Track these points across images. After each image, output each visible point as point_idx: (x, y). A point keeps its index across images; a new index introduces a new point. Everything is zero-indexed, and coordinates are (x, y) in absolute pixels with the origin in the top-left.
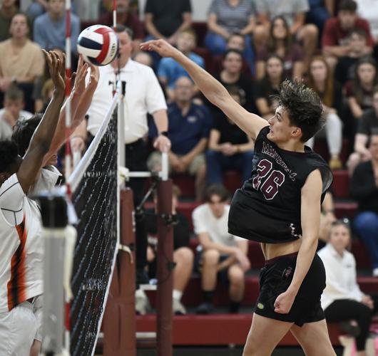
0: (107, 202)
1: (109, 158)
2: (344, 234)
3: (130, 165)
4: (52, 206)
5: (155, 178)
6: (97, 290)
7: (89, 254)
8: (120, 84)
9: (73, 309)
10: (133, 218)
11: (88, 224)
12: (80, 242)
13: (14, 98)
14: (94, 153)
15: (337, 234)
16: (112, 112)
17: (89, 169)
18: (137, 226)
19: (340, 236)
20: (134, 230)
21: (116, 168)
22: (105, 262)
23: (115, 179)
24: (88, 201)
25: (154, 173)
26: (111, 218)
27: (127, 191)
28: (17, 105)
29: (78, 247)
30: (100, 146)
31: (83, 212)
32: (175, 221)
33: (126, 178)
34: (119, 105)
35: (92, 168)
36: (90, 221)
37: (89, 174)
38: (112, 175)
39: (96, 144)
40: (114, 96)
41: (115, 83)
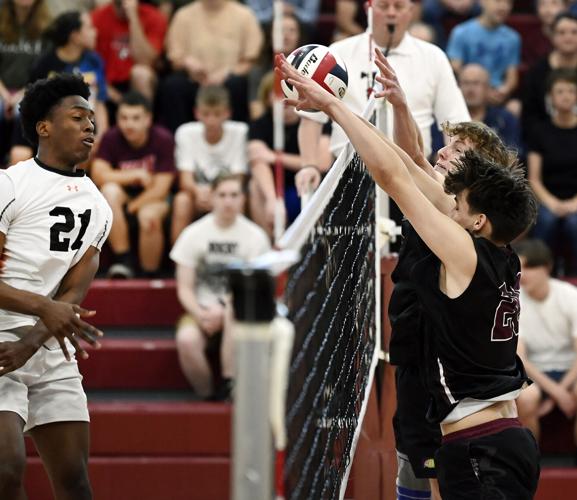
0: (356, 277)
1: (359, 204)
4: (250, 286)
6: (336, 428)
7: (322, 365)
11: (319, 316)
12: (305, 346)
14: (330, 194)
17: (323, 220)
21: (373, 220)
22: (353, 378)
23: (371, 239)
24: (320, 277)
26: (364, 304)
27: (393, 259)
30: (342, 183)
31: (310, 295)
33: (391, 237)
34: (378, 114)
35: (327, 220)
36: (322, 311)
37: (320, 230)
38: (365, 233)
39: (334, 179)
40: (368, 96)
41: (371, 76)
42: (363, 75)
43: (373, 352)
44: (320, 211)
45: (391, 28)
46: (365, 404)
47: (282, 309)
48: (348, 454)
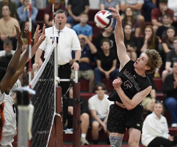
0: (49, 93)
1: (50, 73)
2: (160, 107)
3: (60, 76)
4: (22, 95)
5: (72, 82)
6: (44, 134)
7: (41, 117)
8: (55, 39)
9: (33, 143)
10: (62, 100)
11: (40, 104)
12: (36, 112)
13: (7, 44)
14: (43, 70)
15: (157, 107)
16: (52, 51)
17: (41, 78)
18: (63, 104)
19: (158, 109)
20: (62, 106)
21: (54, 77)
22: (48, 121)
23: (53, 82)
24: (40, 93)
25: (72, 80)
26: (52, 100)
27: (59, 88)
28: (9, 47)
29: (35, 114)
30: (46, 67)
31: (38, 98)
32: (81, 102)
33: (58, 82)
34: (55, 48)
35: (42, 77)
36: (41, 102)
37: (40, 80)
38: (52, 81)
39: (44, 66)
40: (53, 44)
41: (53, 38)
42: (51, 38)
43: (54, 113)
44: (40, 75)
45: (60, 24)
46: (51, 127)
47: (31, 102)
48: (47, 141)
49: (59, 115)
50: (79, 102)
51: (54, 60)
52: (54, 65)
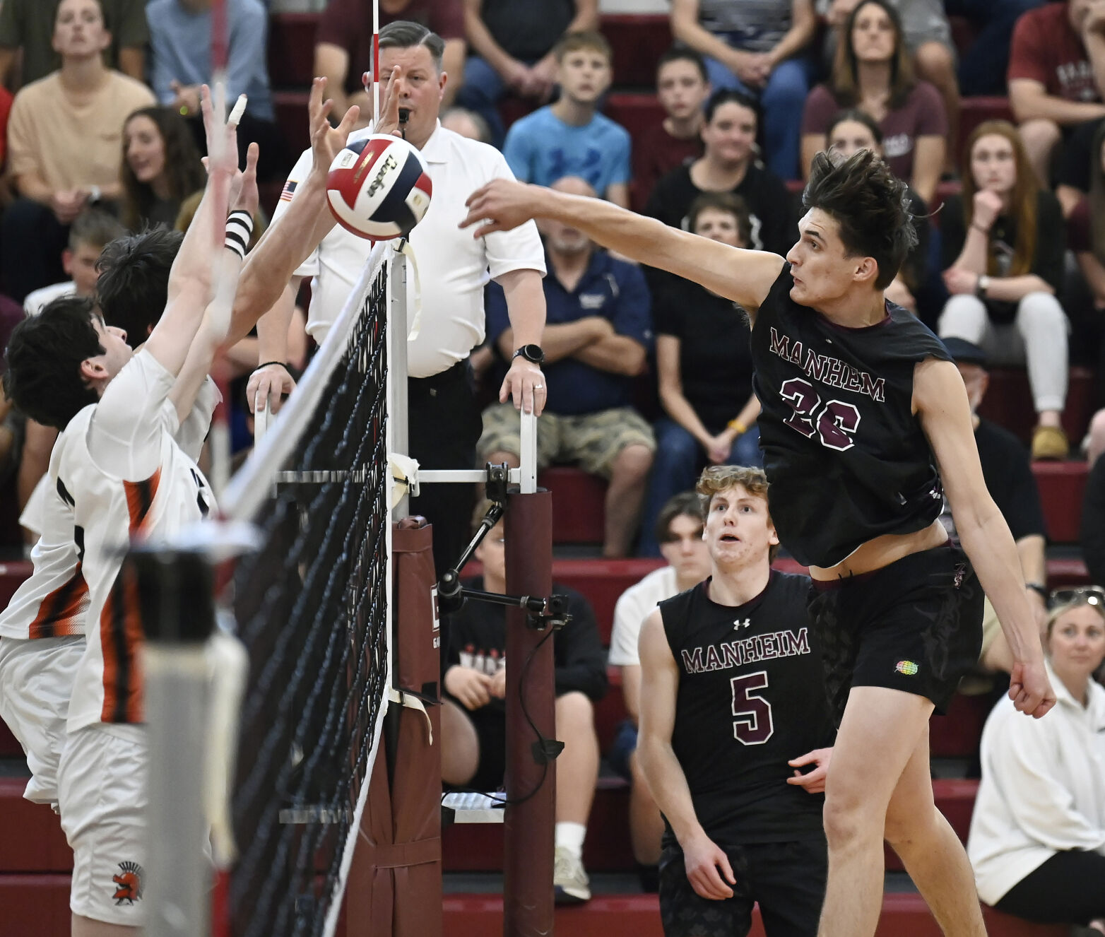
0: (351, 561)
1: (357, 430)
4: (170, 580)
5: (499, 487)
6: (318, 826)
10: (435, 609)
11: (288, 631)
12: (263, 684)
14: (308, 415)
16: (368, 291)
17: (294, 461)
19: (1081, 638)
20: (436, 643)
21: (382, 459)
22: (345, 741)
23: (378, 491)
25: (497, 472)
26: (367, 606)
27: (415, 527)
29: (257, 701)
30: (328, 393)
32: (558, 615)
33: (412, 487)
34: (389, 270)
35: (301, 459)
36: (293, 622)
37: (290, 476)
38: (368, 480)
43: (381, 692)
44: (289, 444)
45: (404, 114)
46: (366, 783)
47: (224, 619)
48: (337, 873)
49: (414, 702)
50: (543, 622)
51: (380, 345)
52: (382, 377)
